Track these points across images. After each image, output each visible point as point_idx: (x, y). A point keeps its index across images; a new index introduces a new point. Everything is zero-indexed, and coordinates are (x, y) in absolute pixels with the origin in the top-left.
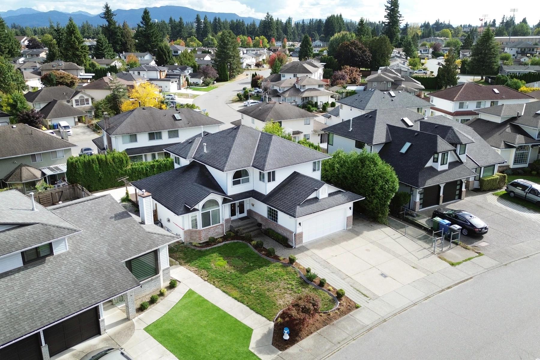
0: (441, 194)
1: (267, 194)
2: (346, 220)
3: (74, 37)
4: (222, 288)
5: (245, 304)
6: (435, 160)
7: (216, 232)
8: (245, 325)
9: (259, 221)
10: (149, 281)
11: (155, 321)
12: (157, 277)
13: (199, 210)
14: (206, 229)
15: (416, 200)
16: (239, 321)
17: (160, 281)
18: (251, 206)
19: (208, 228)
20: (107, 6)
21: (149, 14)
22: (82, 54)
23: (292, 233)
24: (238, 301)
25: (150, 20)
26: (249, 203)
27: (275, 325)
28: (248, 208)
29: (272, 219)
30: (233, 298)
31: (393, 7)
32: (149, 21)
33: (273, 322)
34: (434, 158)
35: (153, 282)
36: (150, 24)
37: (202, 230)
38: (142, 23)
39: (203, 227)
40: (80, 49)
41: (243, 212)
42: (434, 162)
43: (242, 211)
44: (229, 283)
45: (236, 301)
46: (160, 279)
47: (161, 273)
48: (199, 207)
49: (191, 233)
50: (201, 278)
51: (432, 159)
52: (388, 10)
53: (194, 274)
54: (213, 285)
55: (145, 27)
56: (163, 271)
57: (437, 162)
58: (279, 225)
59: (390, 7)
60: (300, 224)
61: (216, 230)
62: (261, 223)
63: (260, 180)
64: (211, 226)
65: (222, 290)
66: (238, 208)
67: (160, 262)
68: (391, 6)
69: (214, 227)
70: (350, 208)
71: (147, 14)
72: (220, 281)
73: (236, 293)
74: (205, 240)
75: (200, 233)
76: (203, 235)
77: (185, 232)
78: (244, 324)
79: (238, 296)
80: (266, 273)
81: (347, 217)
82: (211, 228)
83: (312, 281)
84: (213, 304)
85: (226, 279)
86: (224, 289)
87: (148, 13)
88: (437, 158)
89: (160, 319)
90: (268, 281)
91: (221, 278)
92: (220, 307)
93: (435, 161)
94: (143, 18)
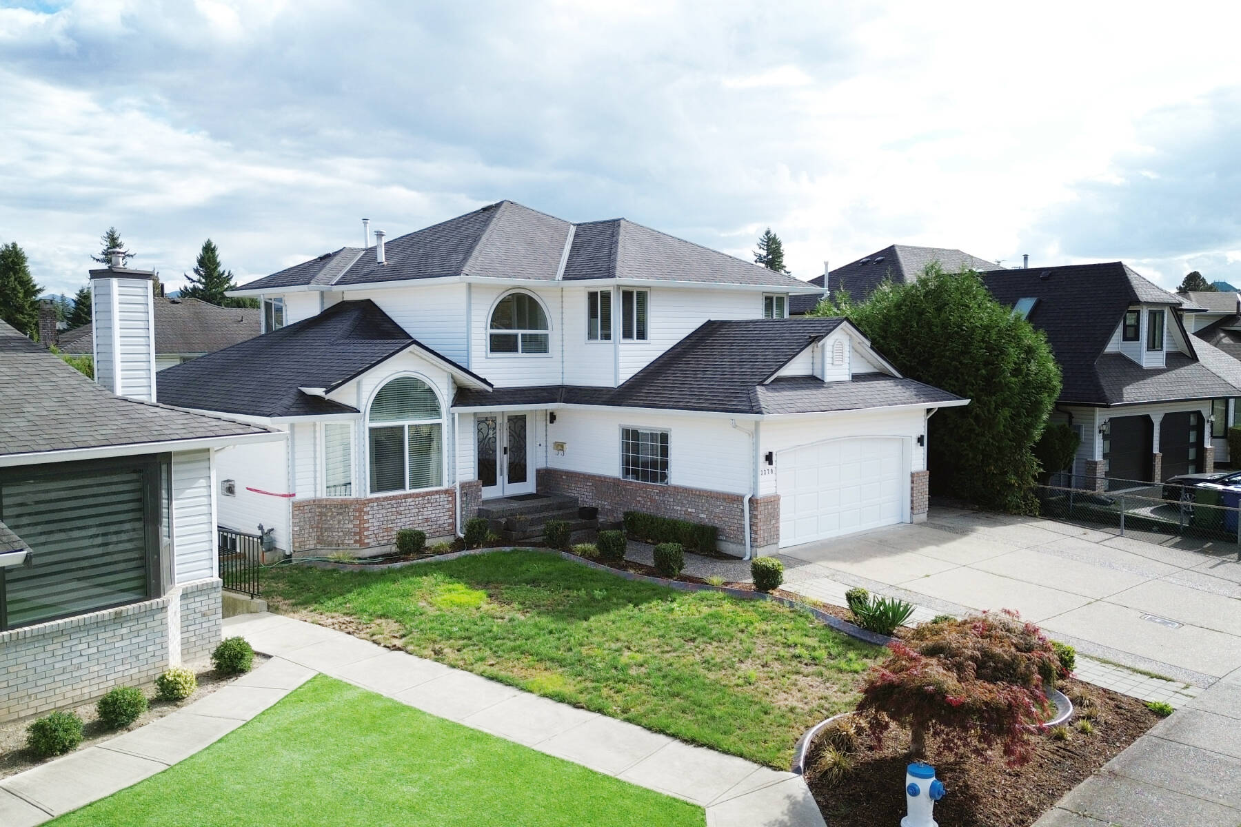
0: (1156, 450)
1: (621, 382)
2: (908, 485)
3: (15, 280)
4: (480, 667)
5: (613, 716)
6: (1130, 333)
7: (427, 520)
8: (648, 791)
9: (587, 498)
10: (100, 625)
11: (107, 794)
12: (151, 613)
13: (362, 410)
14: (385, 499)
15: (1093, 455)
16: (606, 777)
17: (164, 634)
18: (552, 451)
19: (395, 498)
20: (113, 236)
21: (217, 253)
22: (31, 320)
23: (738, 499)
24: (577, 706)
25: (218, 265)
26: (543, 444)
27: (811, 786)
28: (542, 465)
29: (645, 478)
30: (545, 696)
31: (770, 257)
32: (216, 268)
33: (797, 771)
34: (1125, 326)
35: (124, 631)
36: (216, 274)
37: (370, 501)
38: (197, 271)
39: (372, 491)
40: (27, 307)
41: (522, 478)
42: (1125, 338)
43: (518, 473)
44: (514, 649)
45: (565, 709)
46: (163, 623)
47: (172, 597)
48: (359, 400)
49: (321, 514)
50: (374, 642)
51: (1119, 332)
52: (760, 262)
53: (342, 636)
54: (437, 660)
55: (203, 281)
56: (185, 596)
57: (1136, 338)
58: (676, 488)
59: (765, 257)
60: (769, 458)
61: (428, 513)
62: (594, 505)
63: (592, 335)
64: (408, 491)
65: (481, 675)
66: (506, 457)
67: (170, 546)
68: (768, 255)
69: (418, 495)
70: (920, 440)
71: (212, 253)
72: (464, 647)
73: (555, 680)
74: (379, 545)
75: (361, 511)
76: (373, 521)
77: (298, 507)
78: (638, 787)
79: (569, 690)
80: (671, 617)
81: (912, 475)
82: (406, 496)
83: (890, 634)
84: (443, 720)
85: (495, 638)
86: (489, 670)
87: (213, 250)
88: (1137, 328)
89: (137, 789)
90: (693, 640)
91: (470, 638)
92: (486, 730)
93: (1132, 334)
94: (202, 262)
